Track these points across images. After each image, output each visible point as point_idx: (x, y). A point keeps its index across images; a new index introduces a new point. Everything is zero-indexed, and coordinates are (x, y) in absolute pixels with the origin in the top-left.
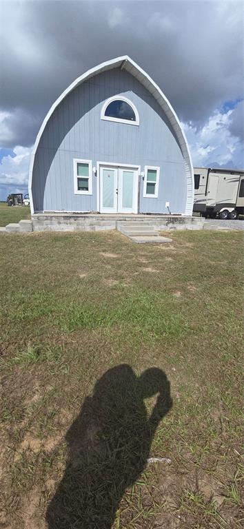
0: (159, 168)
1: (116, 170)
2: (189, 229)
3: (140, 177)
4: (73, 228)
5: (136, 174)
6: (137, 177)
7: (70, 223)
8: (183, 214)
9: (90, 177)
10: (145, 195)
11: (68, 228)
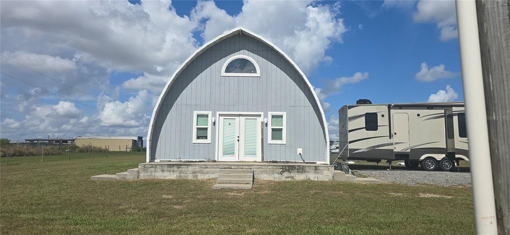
0: (285, 113)
1: (237, 118)
3: (262, 123)
4: (175, 176)
5: (260, 120)
6: (260, 123)
7: (173, 171)
8: (317, 163)
9: (209, 126)
10: (270, 141)
11: (172, 176)
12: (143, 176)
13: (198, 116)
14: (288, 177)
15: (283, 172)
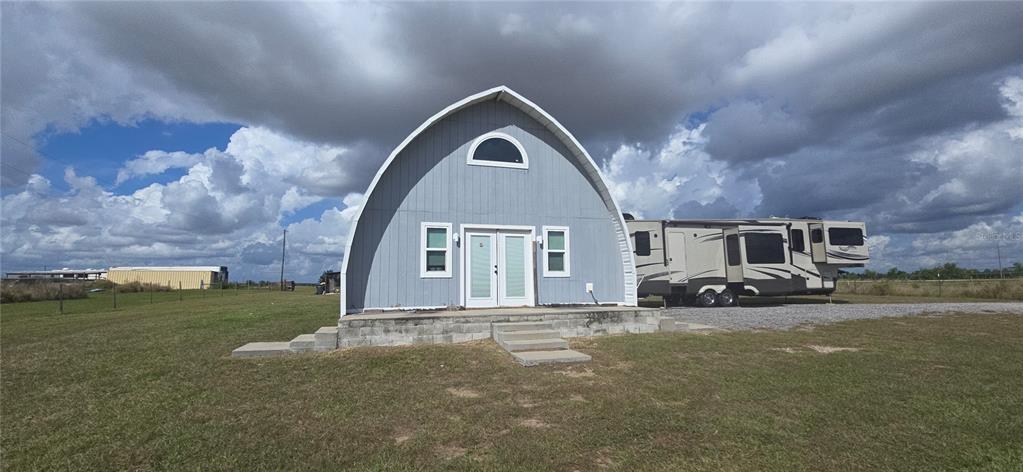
0: (567, 228)
1: (493, 235)
2: (632, 331)
3: (535, 244)
4: (411, 338)
5: (529, 239)
6: (531, 246)
7: (407, 331)
8: (619, 304)
9: (449, 249)
10: (546, 272)
11: (403, 340)
12: (348, 343)
13: (430, 230)
14: (599, 331)
15: (590, 322)
